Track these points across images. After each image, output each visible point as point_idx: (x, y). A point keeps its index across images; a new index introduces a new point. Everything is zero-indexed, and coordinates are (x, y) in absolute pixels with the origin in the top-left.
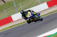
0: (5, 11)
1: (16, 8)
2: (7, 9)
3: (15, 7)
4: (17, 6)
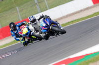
0: (18, 10)
1: (36, 4)
2: (22, 6)
3: (36, 2)
4: (39, 1)
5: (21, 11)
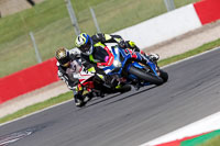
1: (74, 25)
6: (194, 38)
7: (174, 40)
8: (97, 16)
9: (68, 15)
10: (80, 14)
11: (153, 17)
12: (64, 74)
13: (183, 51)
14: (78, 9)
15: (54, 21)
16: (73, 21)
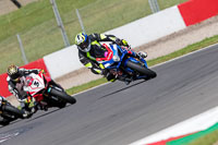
0: (20, 40)
1: (60, 27)
4: (66, 21)
5: (27, 42)
6: (178, 39)
7: (159, 41)
8: (83, 18)
9: (54, 17)
10: (65, 15)
11: (138, 19)
12: (14, 88)
13: (167, 53)
14: (63, 10)
15: (41, 23)
16: (59, 22)
